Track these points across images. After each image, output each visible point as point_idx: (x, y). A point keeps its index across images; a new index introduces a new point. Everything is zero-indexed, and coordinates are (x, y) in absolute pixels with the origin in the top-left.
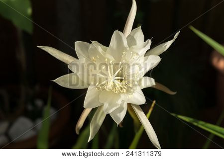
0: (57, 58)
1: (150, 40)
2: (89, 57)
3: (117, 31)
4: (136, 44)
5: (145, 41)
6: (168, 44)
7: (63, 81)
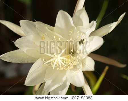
0: (15, 31)
1: (95, 22)
2: (38, 34)
3: (62, 11)
4: (82, 25)
5: (90, 22)
6: (114, 25)
7: (9, 57)
